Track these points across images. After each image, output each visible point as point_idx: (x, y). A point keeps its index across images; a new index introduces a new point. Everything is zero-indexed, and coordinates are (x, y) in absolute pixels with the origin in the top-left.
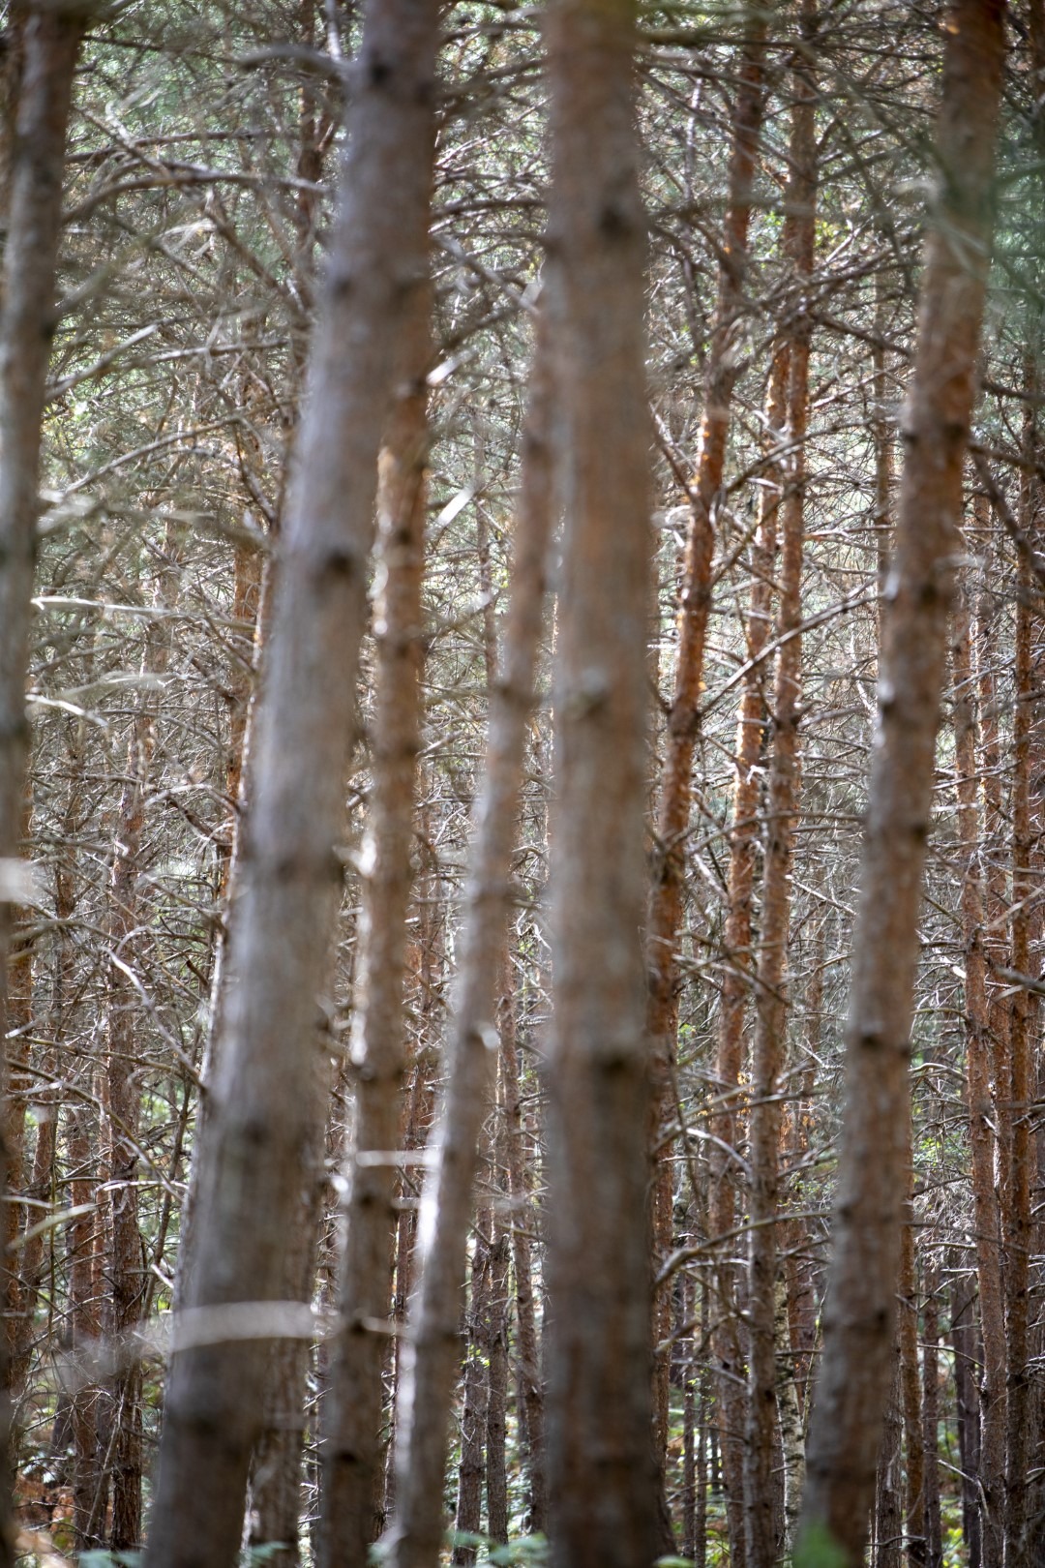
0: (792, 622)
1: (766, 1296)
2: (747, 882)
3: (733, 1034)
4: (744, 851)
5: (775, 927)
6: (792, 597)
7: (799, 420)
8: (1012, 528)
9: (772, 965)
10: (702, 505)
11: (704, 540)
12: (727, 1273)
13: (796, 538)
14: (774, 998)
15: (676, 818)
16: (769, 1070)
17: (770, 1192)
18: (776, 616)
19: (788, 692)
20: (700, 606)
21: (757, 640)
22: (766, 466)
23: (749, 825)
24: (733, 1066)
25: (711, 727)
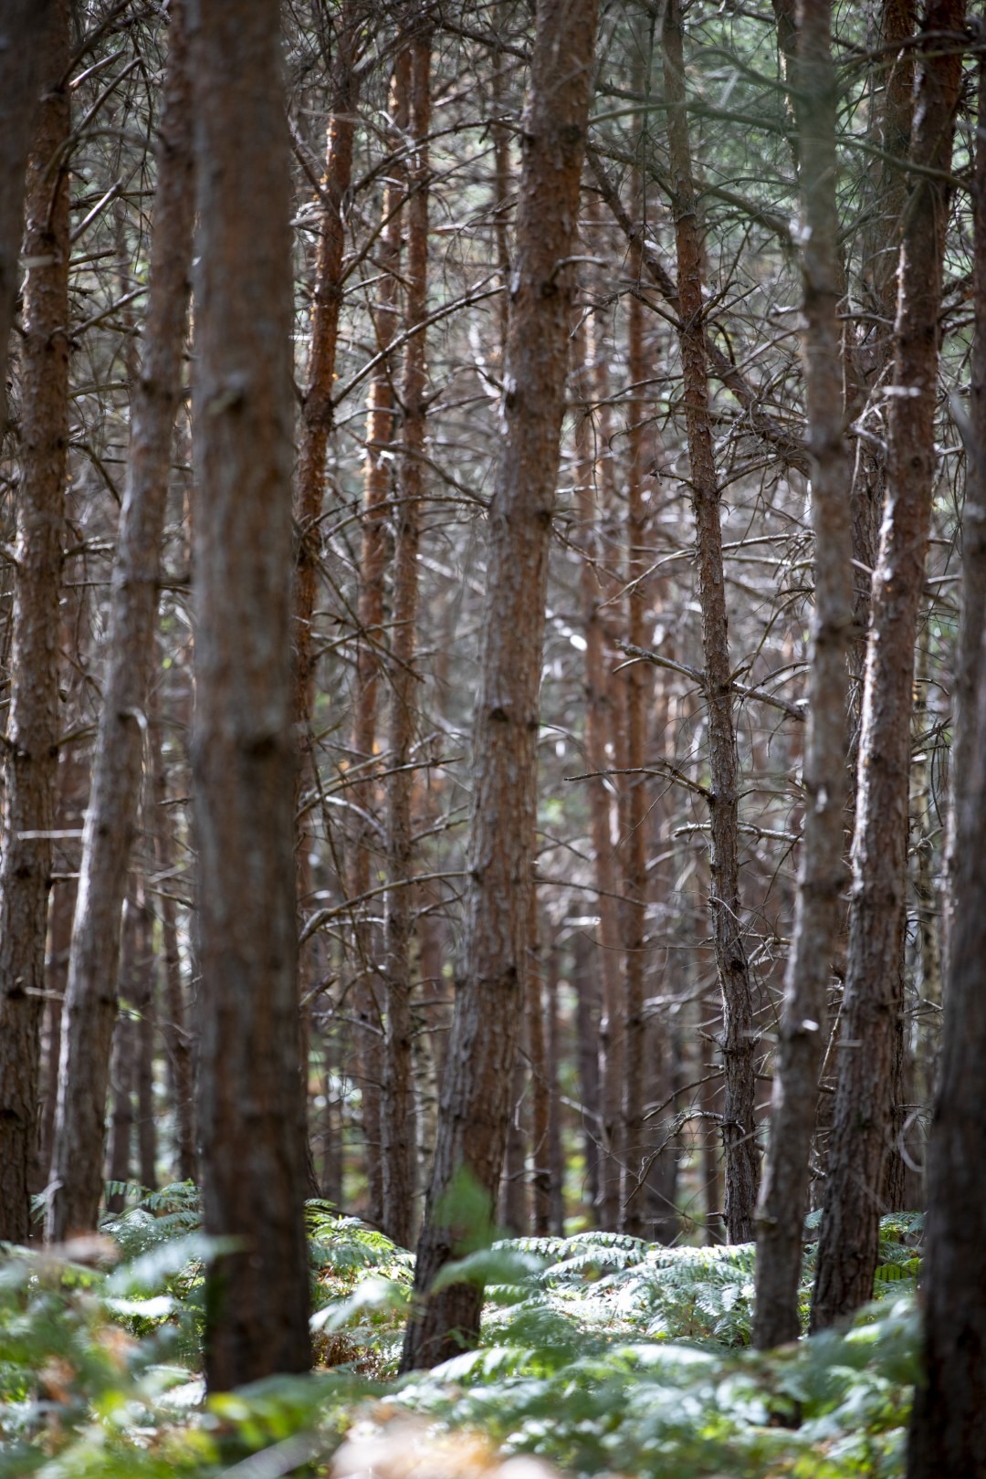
0: (419, 315)
1: (401, 951)
2: (378, 561)
3: (368, 706)
4: (376, 532)
5: (407, 606)
6: (419, 290)
7: (423, 117)
8: (625, 223)
9: (404, 641)
10: (331, 202)
11: (334, 236)
12: (363, 931)
13: (421, 232)
14: (406, 672)
15: (312, 505)
16: (401, 740)
17: (404, 854)
18: (402, 309)
19: (416, 381)
20: (331, 301)
21: (385, 331)
22: (392, 165)
23: (381, 509)
24: (367, 736)
25: (343, 413)
